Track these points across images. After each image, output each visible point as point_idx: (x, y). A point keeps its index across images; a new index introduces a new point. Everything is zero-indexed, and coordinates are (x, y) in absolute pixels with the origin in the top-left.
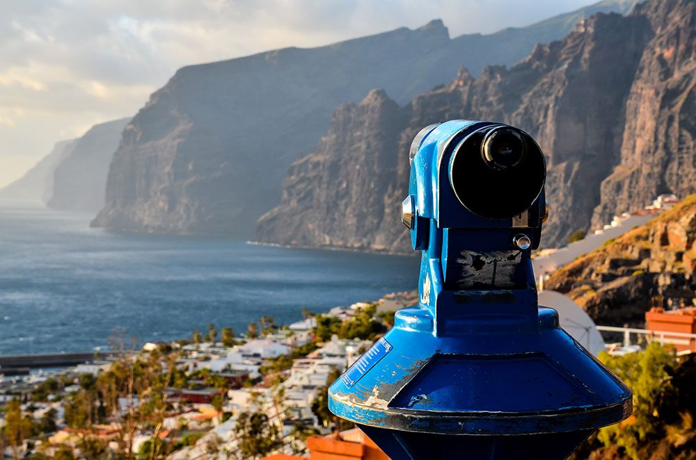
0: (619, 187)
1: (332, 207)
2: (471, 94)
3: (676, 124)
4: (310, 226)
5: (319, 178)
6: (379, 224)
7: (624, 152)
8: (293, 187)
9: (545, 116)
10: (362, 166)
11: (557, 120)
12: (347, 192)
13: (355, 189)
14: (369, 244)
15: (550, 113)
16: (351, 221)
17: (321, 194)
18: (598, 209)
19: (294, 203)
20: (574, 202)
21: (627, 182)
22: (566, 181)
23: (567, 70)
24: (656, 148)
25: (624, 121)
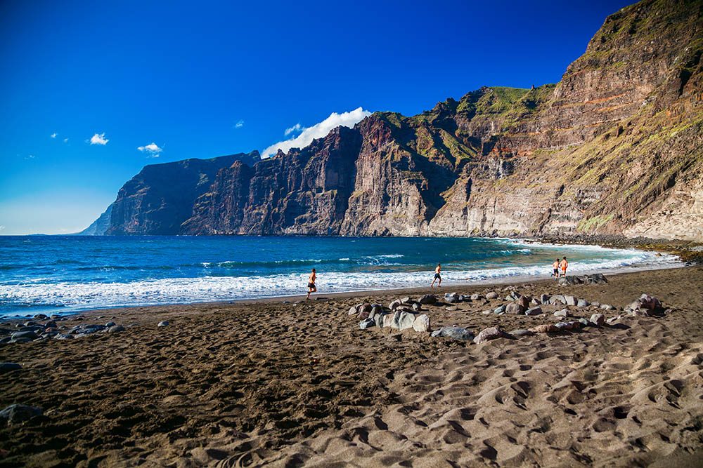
0: (358, 200)
1: (217, 216)
2: (284, 162)
3: (390, 166)
4: (207, 226)
5: (210, 204)
6: (241, 222)
7: (356, 185)
8: (198, 208)
9: (320, 169)
10: (232, 195)
11: (326, 171)
12: (225, 209)
13: (229, 206)
14: (236, 232)
15: (323, 167)
16: (227, 222)
17: (212, 210)
18: (348, 210)
19: (198, 216)
20: (336, 208)
21: (362, 197)
22: (332, 198)
23: (329, 149)
24: (381, 176)
25: (356, 171)
